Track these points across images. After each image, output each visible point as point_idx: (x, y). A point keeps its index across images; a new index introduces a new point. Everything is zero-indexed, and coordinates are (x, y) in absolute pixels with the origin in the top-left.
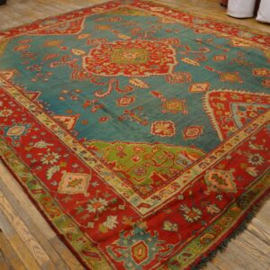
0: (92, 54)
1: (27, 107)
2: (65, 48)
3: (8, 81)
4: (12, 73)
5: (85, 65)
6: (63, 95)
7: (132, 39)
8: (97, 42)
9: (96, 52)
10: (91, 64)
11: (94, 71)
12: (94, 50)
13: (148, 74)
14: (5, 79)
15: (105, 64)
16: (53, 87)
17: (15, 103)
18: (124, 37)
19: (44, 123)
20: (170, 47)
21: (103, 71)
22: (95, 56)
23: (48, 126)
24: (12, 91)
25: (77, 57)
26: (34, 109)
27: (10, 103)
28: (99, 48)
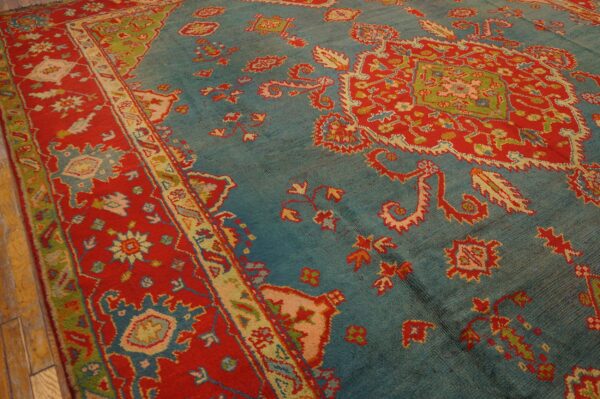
0: (366, 70)
1: (191, 235)
2: (299, 43)
3: (152, 125)
4: (166, 101)
5: (349, 103)
6: (293, 202)
7: (457, 38)
8: (373, 34)
9: (375, 66)
10: (365, 102)
11: (374, 126)
12: (370, 59)
13: (518, 160)
14: (146, 117)
15: (399, 106)
16: (267, 169)
17: (160, 209)
18: (439, 30)
19: (235, 313)
20: (556, 77)
21: (398, 130)
22: (373, 77)
23: (246, 333)
24: (158, 164)
25: (328, 72)
26: (208, 245)
27: (148, 207)
28: (380, 53)
